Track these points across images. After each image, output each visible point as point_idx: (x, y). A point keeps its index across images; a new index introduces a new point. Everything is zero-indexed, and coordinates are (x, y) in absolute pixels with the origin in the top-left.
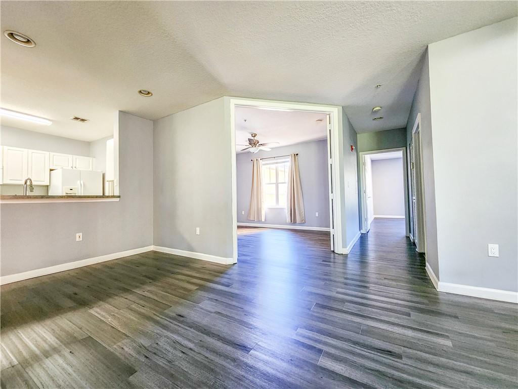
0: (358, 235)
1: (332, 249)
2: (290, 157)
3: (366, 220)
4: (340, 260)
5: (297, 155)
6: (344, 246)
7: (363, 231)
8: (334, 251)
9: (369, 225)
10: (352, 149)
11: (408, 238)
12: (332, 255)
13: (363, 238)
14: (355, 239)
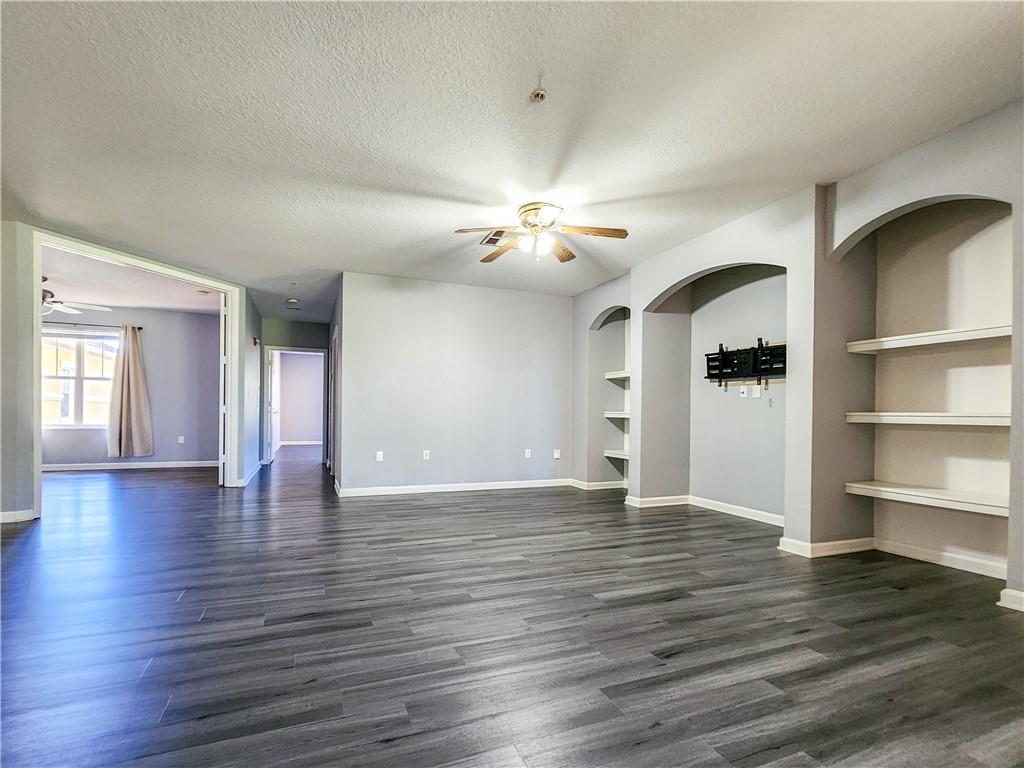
0: (257, 467)
1: (221, 483)
2: (123, 332)
3: (270, 445)
4: (232, 497)
5: (140, 329)
6: (241, 476)
7: (264, 462)
8: (223, 486)
9: (273, 454)
10: (255, 343)
11: (324, 464)
12: (221, 490)
13: (264, 471)
14: (252, 471)
